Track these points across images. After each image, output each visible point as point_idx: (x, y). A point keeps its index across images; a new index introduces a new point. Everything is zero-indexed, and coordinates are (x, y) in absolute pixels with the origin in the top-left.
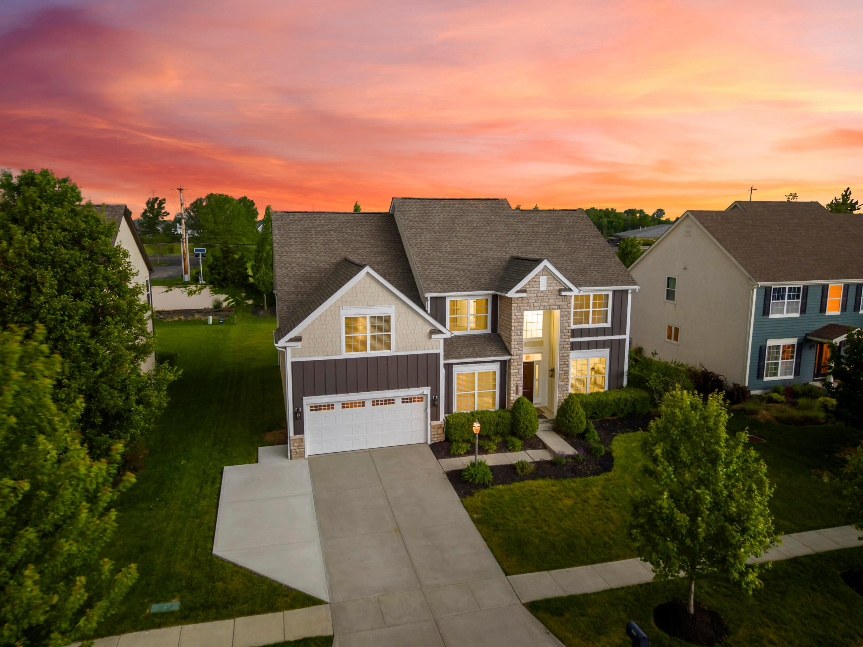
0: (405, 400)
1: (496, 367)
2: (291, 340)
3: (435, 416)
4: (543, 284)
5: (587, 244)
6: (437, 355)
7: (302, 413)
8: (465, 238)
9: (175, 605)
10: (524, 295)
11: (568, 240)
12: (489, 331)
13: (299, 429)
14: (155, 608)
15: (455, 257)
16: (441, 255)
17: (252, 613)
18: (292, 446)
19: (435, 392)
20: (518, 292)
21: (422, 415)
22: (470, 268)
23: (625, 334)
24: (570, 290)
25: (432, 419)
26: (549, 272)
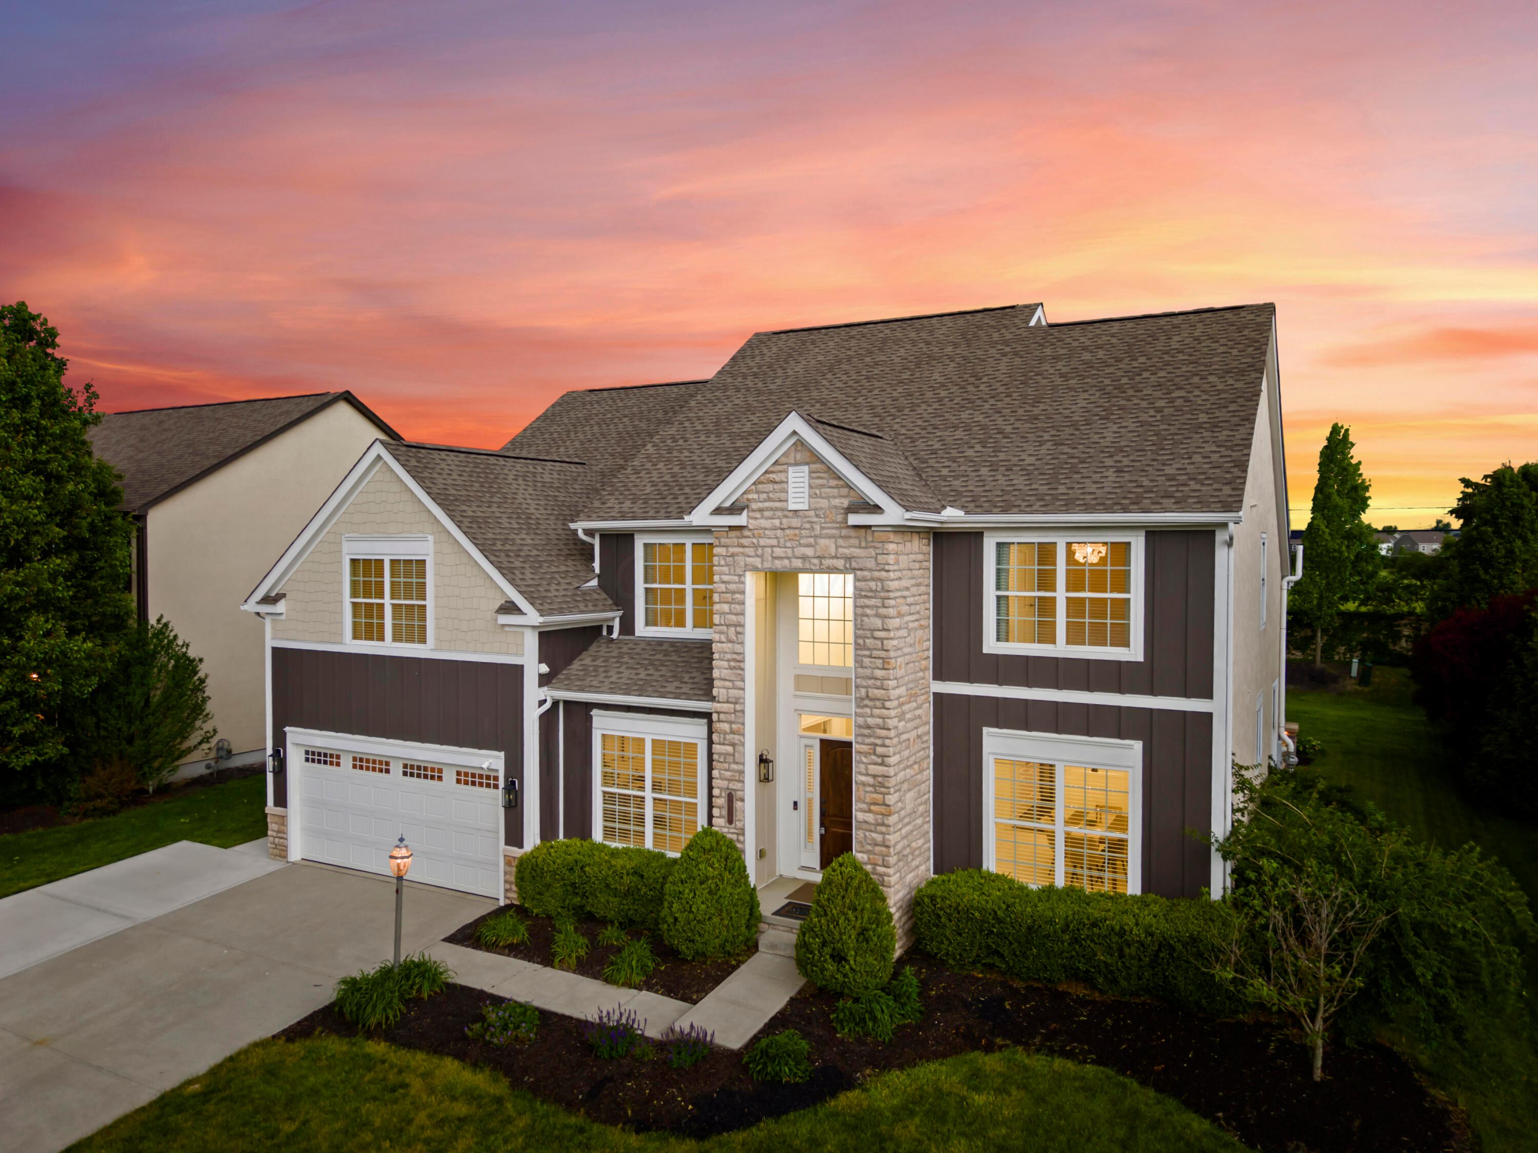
0: (461, 776)
2: (264, 600)
4: (799, 489)
7: (284, 763)
10: (740, 520)
11: (1118, 388)
16: (712, 441)
18: (272, 829)
19: (517, 768)
20: (718, 511)
21: (490, 823)
23: (1211, 695)
24: (876, 509)
25: (508, 842)
26: (815, 458)
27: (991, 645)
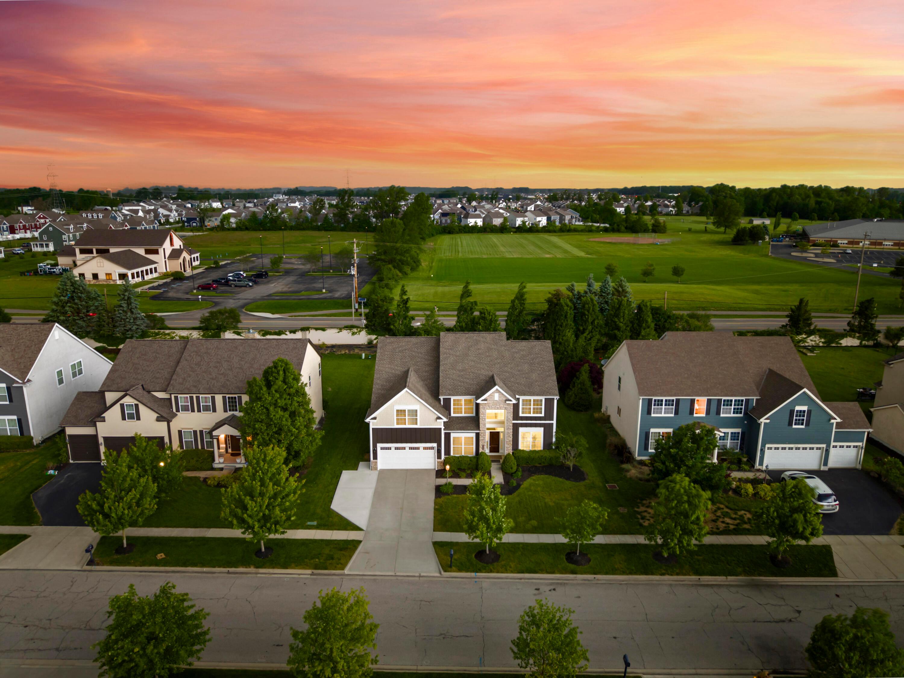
0: (425, 448)
1: (473, 435)
2: (372, 419)
3: (439, 457)
4: (497, 397)
5: (542, 366)
6: (440, 429)
7: (376, 451)
8: (472, 360)
9: (315, 523)
10: (486, 402)
11: (531, 363)
12: (474, 415)
13: (375, 457)
14: (309, 523)
15: (462, 373)
16: (455, 372)
17: (339, 530)
18: (372, 465)
19: (439, 446)
20: (482, 400)
21: (433, 456)
22: (468, 381)
23: (553, 420)
24: (511, 401)
25: (438, 458)
26: (499, 392)
27: (521, 415)
